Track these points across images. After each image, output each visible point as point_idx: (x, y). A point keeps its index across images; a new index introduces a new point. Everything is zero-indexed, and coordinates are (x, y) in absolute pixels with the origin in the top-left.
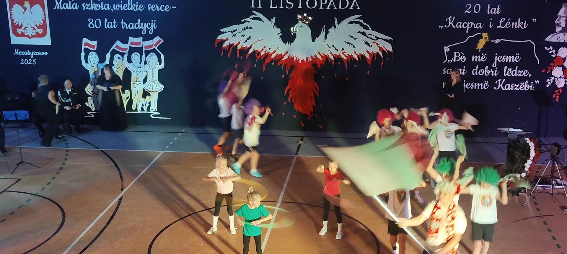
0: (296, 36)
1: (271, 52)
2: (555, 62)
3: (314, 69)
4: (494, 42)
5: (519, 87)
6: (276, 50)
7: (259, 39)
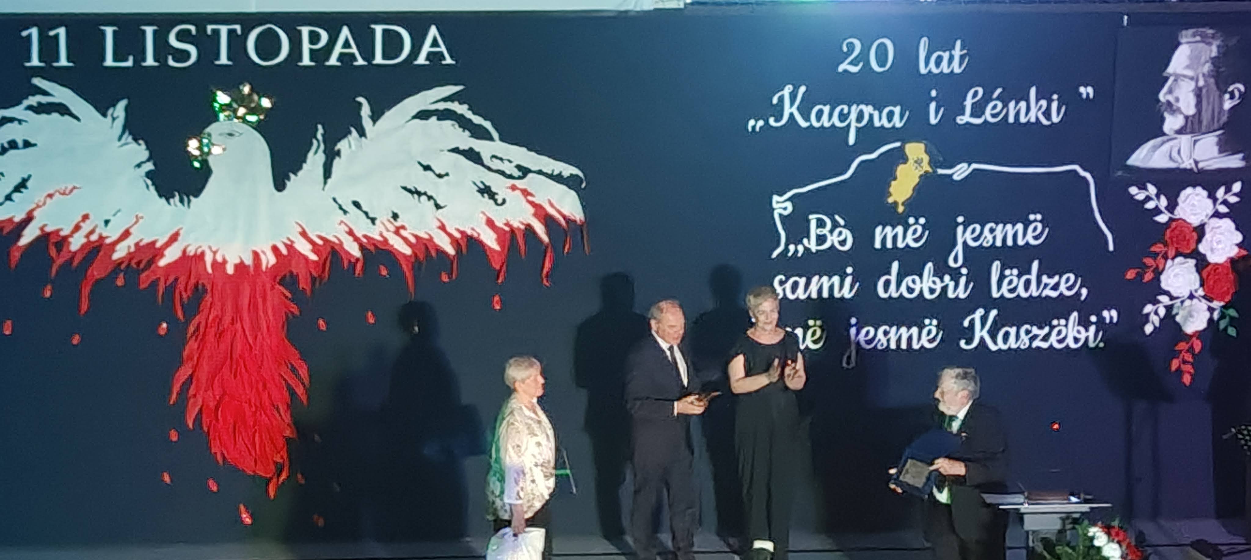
0: (210, 172)
1: (112, 234)
2: (1169, 241)
3: (286, 297)
4: (950, 176)
5: (1049, 338)
6: (131, 227)
7: (61, 189)
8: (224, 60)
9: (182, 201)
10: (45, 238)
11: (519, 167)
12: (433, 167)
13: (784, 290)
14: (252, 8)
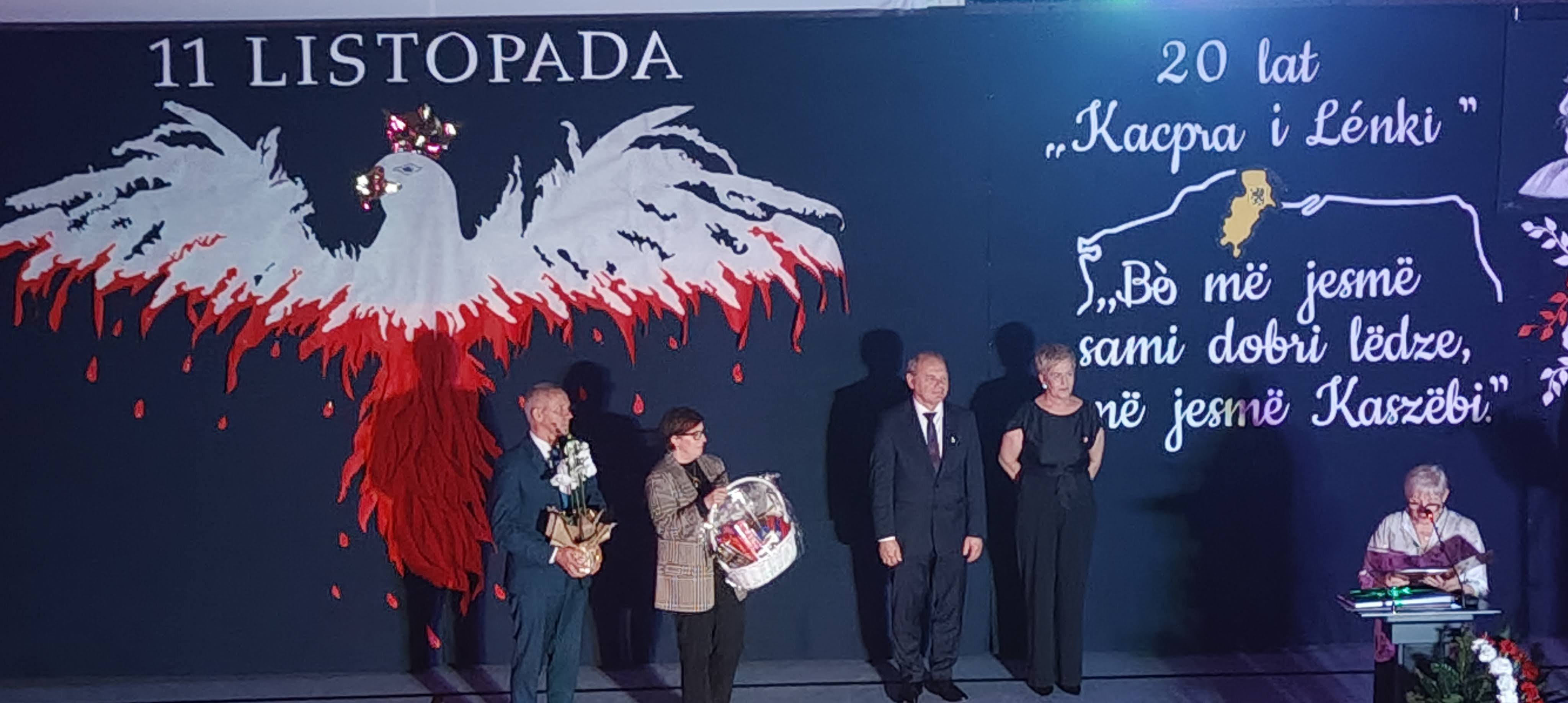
0: (383, 216)
1: (264, 293)
3: (479, 370)
4: (1300, 210)
5: (1423, 412)
6: (287, 285)
7: (200, 238)
8: (398, 77)
9: (349, 251)
10: (182, 298)
11: (762, 206)
12: (657, 207)
13: (1093, 355)
14: (433, 12)
